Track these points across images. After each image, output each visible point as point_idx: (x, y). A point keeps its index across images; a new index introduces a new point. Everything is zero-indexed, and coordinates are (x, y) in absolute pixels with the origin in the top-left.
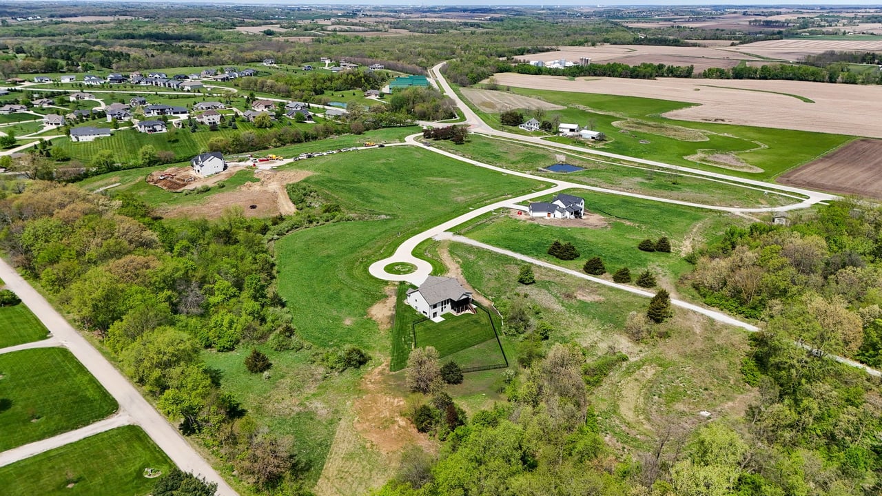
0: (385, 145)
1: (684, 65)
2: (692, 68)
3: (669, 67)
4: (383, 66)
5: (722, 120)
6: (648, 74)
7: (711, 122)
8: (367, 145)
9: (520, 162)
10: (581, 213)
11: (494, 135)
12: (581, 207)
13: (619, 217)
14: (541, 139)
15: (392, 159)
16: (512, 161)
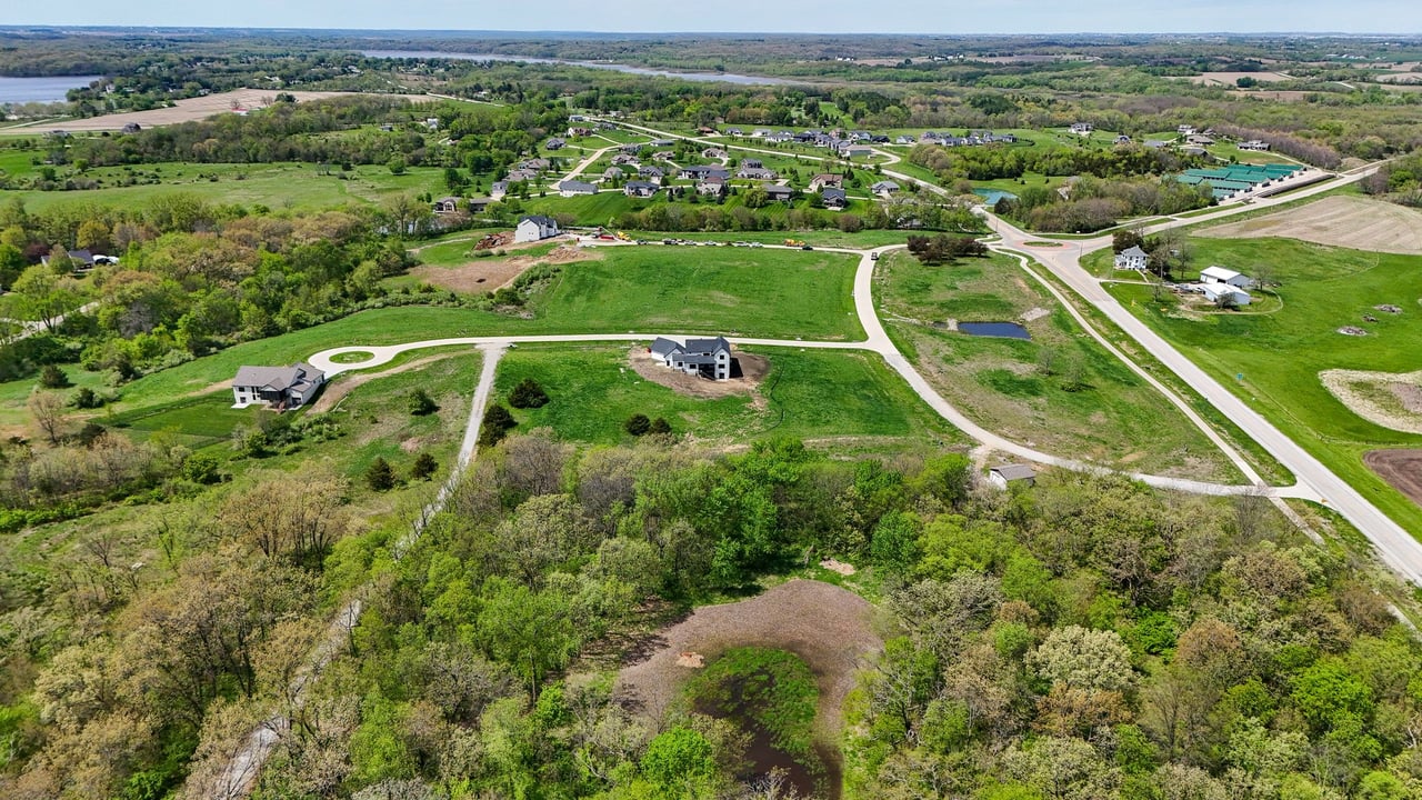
0: (814, 248)
4: (1268, 145)
8: (789, 245)
9: (932, 304)
10: (718, 372)
11: (1040, 265)
12: (719, 361)
13: (774, 395)
14: (1102, 284)
15: (756, 264)
16: (924, 300)
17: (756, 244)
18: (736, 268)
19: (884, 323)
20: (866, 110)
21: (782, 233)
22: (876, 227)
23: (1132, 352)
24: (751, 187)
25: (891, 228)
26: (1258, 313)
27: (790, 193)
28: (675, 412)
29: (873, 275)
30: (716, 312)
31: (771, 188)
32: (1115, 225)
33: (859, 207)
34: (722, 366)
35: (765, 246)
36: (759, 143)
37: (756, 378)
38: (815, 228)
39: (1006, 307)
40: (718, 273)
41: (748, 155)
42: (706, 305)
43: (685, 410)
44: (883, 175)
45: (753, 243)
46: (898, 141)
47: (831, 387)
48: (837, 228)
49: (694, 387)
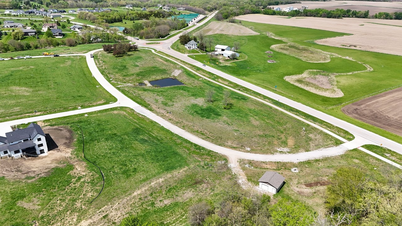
0: (60, 55)
1: (363, 11)
2: (368, 12)
3: (353, 12)
4: (185, 9)
5: (355, 46)
6: (338, 16)
7: (346, 47)
8: (46, 55)
9: (133, 75)
10: (38, 150)
11: (160, 51)
12: (37, 143)
13: (88, 157)
14: (188, 56)
15: (32, 67)
16: (128, 74)
17: (28, 57)
18: (21, 71)
19: (118, 89)
20: (51, 3)
21: (38, 50)
22: (83, 43)
23: (227, 83)
24: (13, 31)
25: (90, 43)
26: (244, 60)
27: (35, 32)
28: (14, 204)
29: (96, 64)
30: (19, 101)
31: (25, 31)
32: (169, 34)
33: (70, 36)
34: (41, 145)
35: (33, 57)
36: (9, 15)
37: (68, 145)
38: (54, 46)
39: (164, 71)
40: (11, 75)
41: (6, 20)
42: (11, 97)
43: (22, 197)
44: (71, 23)
45: (25, 56)
46: (69, 12)
47: (119, 139)
48: (65, 45)
49: (23, 169)
